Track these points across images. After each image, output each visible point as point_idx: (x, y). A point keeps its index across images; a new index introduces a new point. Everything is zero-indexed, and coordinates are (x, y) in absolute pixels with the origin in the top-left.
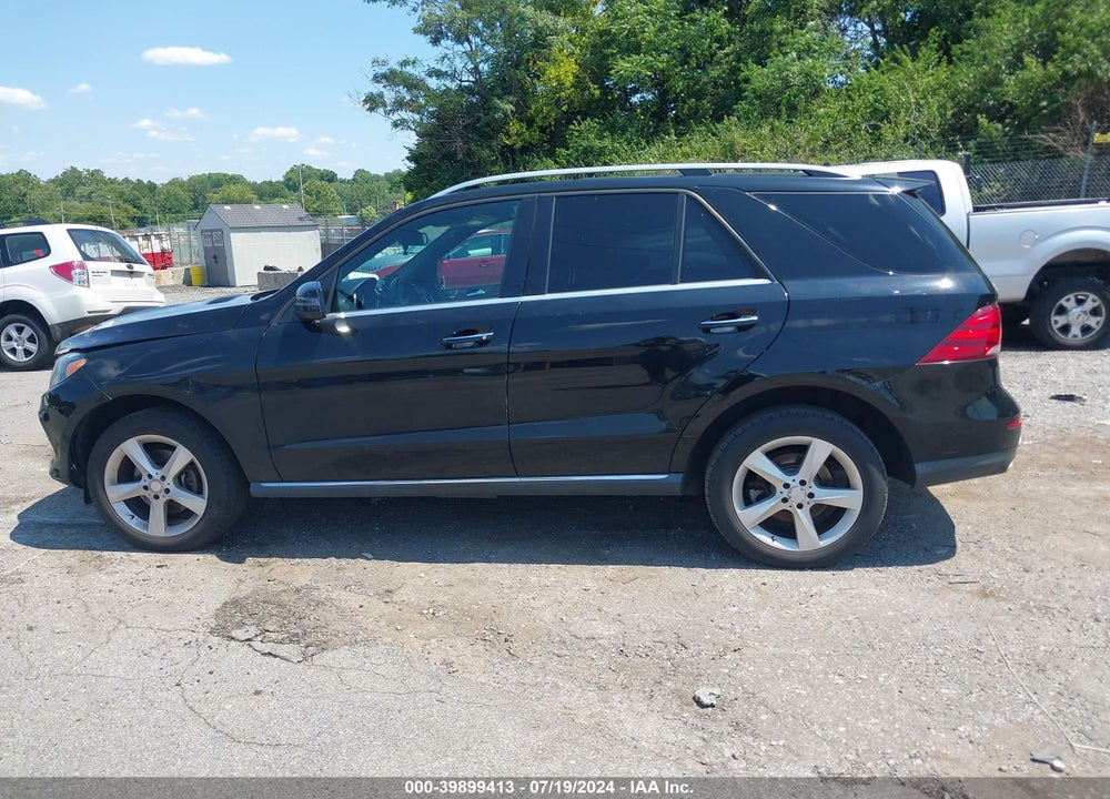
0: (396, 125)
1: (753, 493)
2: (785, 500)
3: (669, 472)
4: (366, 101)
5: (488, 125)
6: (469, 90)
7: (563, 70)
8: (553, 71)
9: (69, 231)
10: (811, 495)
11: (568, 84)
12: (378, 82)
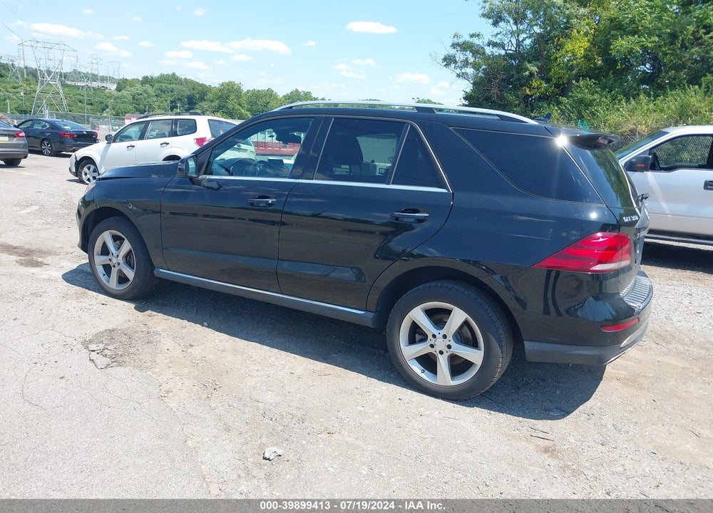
0: (458, 76)
1: (418, 337)
2: (432, 346)
3: (366, 310)
4: (445, 59)
5: (519, 79)
6: (511, 56)
7: (577, 46)
8: (570, 46)
9: (209, 120)
10: (449, 347)
11: (579, 56)
12: (454, 48)
